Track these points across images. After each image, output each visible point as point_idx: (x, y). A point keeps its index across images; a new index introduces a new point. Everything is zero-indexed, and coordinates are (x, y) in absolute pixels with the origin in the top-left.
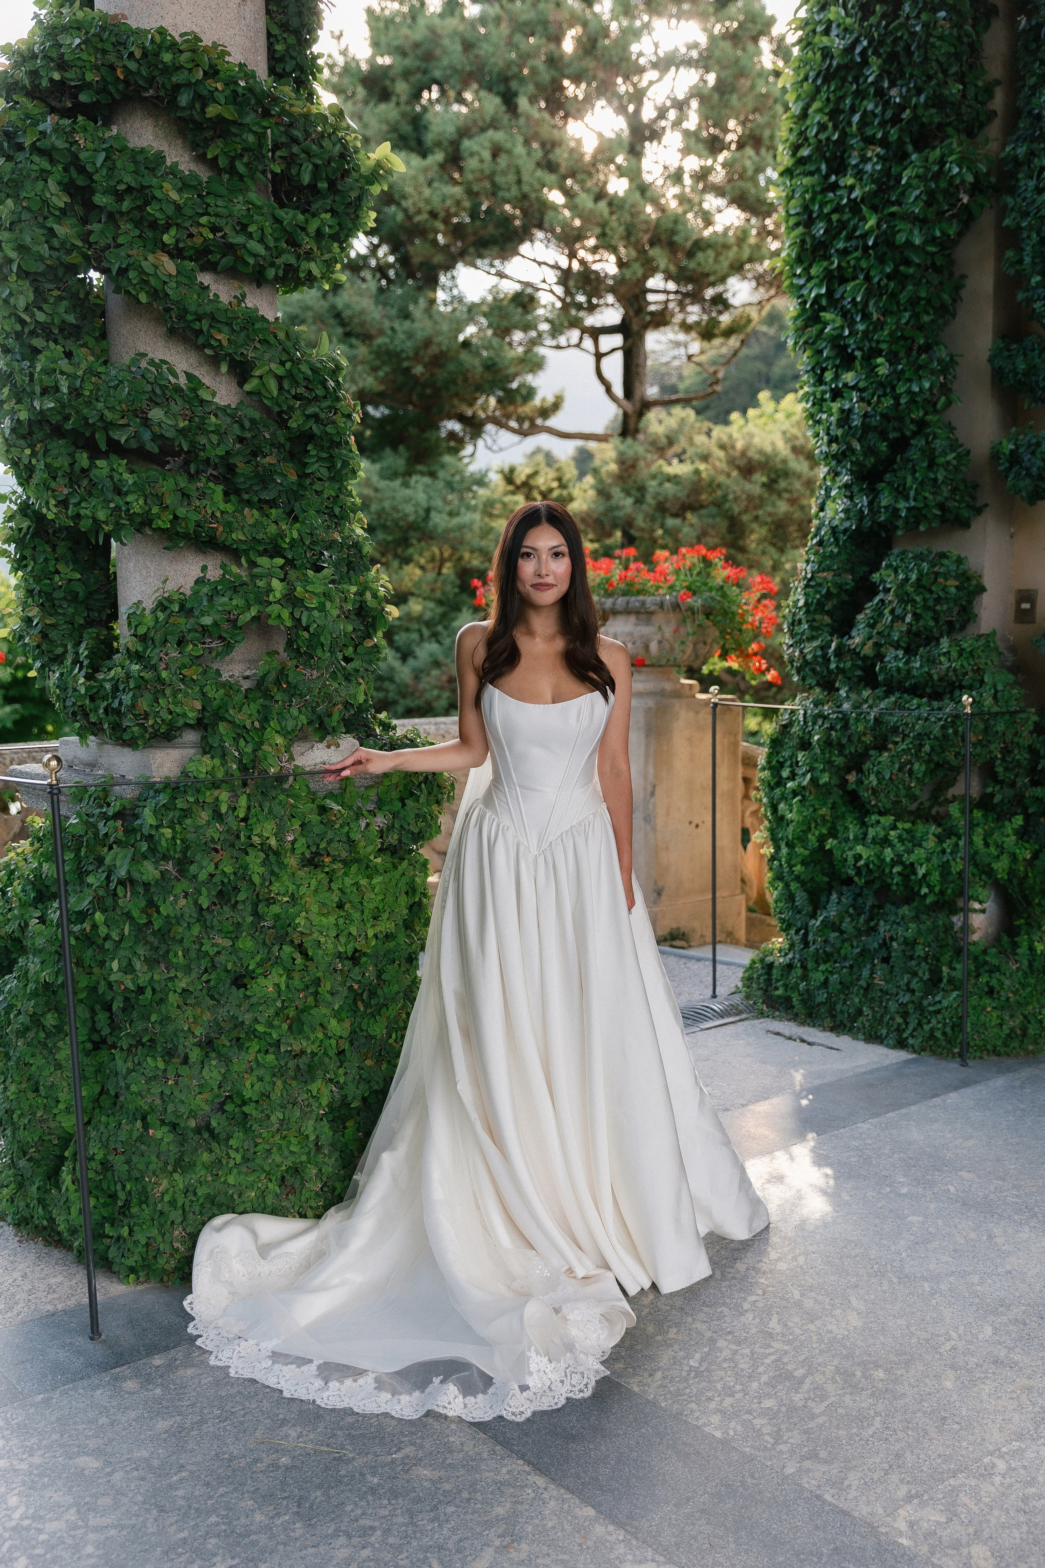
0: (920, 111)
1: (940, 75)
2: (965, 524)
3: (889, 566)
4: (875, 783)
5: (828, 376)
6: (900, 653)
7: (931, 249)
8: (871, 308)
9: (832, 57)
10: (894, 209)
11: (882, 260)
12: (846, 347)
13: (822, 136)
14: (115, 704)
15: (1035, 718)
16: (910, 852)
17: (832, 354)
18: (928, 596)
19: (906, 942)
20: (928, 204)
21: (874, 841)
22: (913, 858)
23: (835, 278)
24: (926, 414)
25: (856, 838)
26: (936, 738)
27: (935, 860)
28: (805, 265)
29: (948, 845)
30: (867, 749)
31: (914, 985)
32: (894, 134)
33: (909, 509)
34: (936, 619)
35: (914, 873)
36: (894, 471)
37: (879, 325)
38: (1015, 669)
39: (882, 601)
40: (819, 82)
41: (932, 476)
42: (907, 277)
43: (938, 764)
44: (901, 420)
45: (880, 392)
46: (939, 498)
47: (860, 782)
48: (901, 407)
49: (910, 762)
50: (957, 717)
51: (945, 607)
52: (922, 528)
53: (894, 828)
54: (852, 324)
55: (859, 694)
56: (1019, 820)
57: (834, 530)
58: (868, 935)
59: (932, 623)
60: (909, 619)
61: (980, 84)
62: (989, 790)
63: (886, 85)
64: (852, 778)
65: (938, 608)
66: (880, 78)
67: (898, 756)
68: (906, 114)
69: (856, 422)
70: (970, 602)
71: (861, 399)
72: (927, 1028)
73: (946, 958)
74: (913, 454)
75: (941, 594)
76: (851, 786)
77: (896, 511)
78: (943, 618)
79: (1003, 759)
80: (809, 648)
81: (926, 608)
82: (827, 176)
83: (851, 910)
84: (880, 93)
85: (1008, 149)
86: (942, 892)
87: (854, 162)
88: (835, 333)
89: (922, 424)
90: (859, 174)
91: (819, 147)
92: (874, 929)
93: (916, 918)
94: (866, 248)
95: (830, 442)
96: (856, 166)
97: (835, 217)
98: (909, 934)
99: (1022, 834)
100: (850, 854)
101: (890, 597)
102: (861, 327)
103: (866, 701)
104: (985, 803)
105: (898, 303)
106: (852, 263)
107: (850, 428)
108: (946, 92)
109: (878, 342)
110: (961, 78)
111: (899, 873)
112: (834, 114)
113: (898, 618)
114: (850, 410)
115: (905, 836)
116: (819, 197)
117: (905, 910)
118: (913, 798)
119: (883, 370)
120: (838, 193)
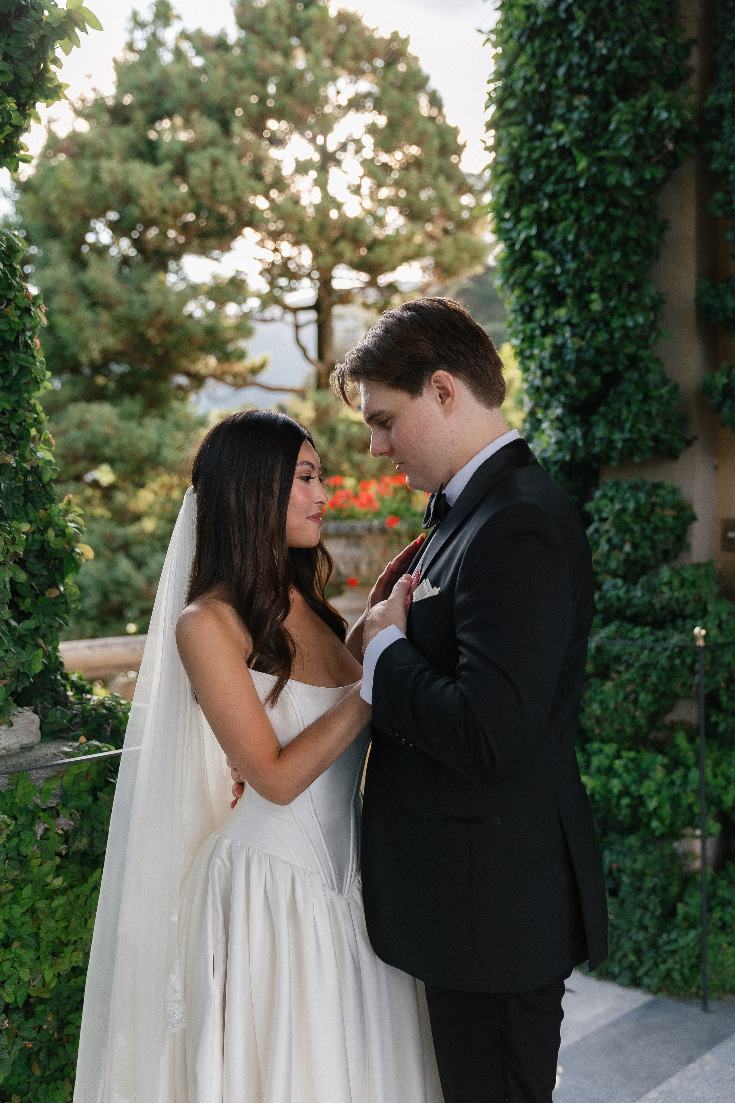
0: (625, 63)
1: (643, 31)
2: (675, 455)
3: (604, 496)
4: (598, 712)
5: (539, 313)
6: (619, 582)
7: (639, 192)
8: (582, 246)
9: (537, 15)
10: (604, 153)
11: (591, 202)
12: (557, 284)
13: (528, 88)
16: (639, 782)
17: (543, 292)
18: (645, 525)
19: (634, 874)
20: (636, 149)
21: (599, 770)
22: (643, 791)
23: (545, 220)
24: (639, 348)
26: (663, 669)
27: (665, 793)
28: (514, 208)
29: (677, 775)
31: (648, 921)
32: (600, 84)
33: (625, 441)
34: (653, 548)
35: (644, 805)
36: (608, 405)
37: (591, 264)
38: (730, 596)
39: (597, 531)
40: (523, 40)
41: (646, 408)
42: (615, 218)
43: (663, 695)
44: (614, 354)
45: (593, 327)
46: (653, 431)
48: (615, 342)
49: (634, 691)
50: (686, 649)
51: (662, 537)
52: (637, 459)
53: (619, 756)
54: (562, 263)
59: (649, 552)
60: (627, 548)
61: (680, 41)
62: (713, 719)
63: (591, 38)
65: (656, 537)
66: (585, 32)
67: (621, 685)
68: (612, 66)
69: (570, 356)
70: (685, 531)
71: (573, 335)
72: (663, 968)
73: (674, 890)
74: (627, 387)
75: (659, 524)
77: (610, 443)
78: (660, 547)
79: (727, 688)
81: (645, 537)
82: (533, 127)
84: (585, 47)
85: (711, 99)
86: (672, 824)
87: (560, 111)
88: (545, 272)
89: (633, 360)
90: (566, 121)
91: (525, 101)
93: (643, 848)
94: (577, 190)
95: (543, 376)
96: (562, 115)
97: (544, 162)
98: (638, 866)
101: (606, 526)
102: (572, 266)
104: (709, 731)
105: (608, 243)
106: (563, 204)
107: (564, 362)
108: (649, 44)
109: (589, 280)
110: (662, 33)
111: (628, 806)
112: (540, 67)
113: (614, 547)
114: (564, 345)
115: (631, 765)
116: (527, 145)
117: (633, 841)
118: (638, 728)
119: (596, 306)
120: (546, 140)
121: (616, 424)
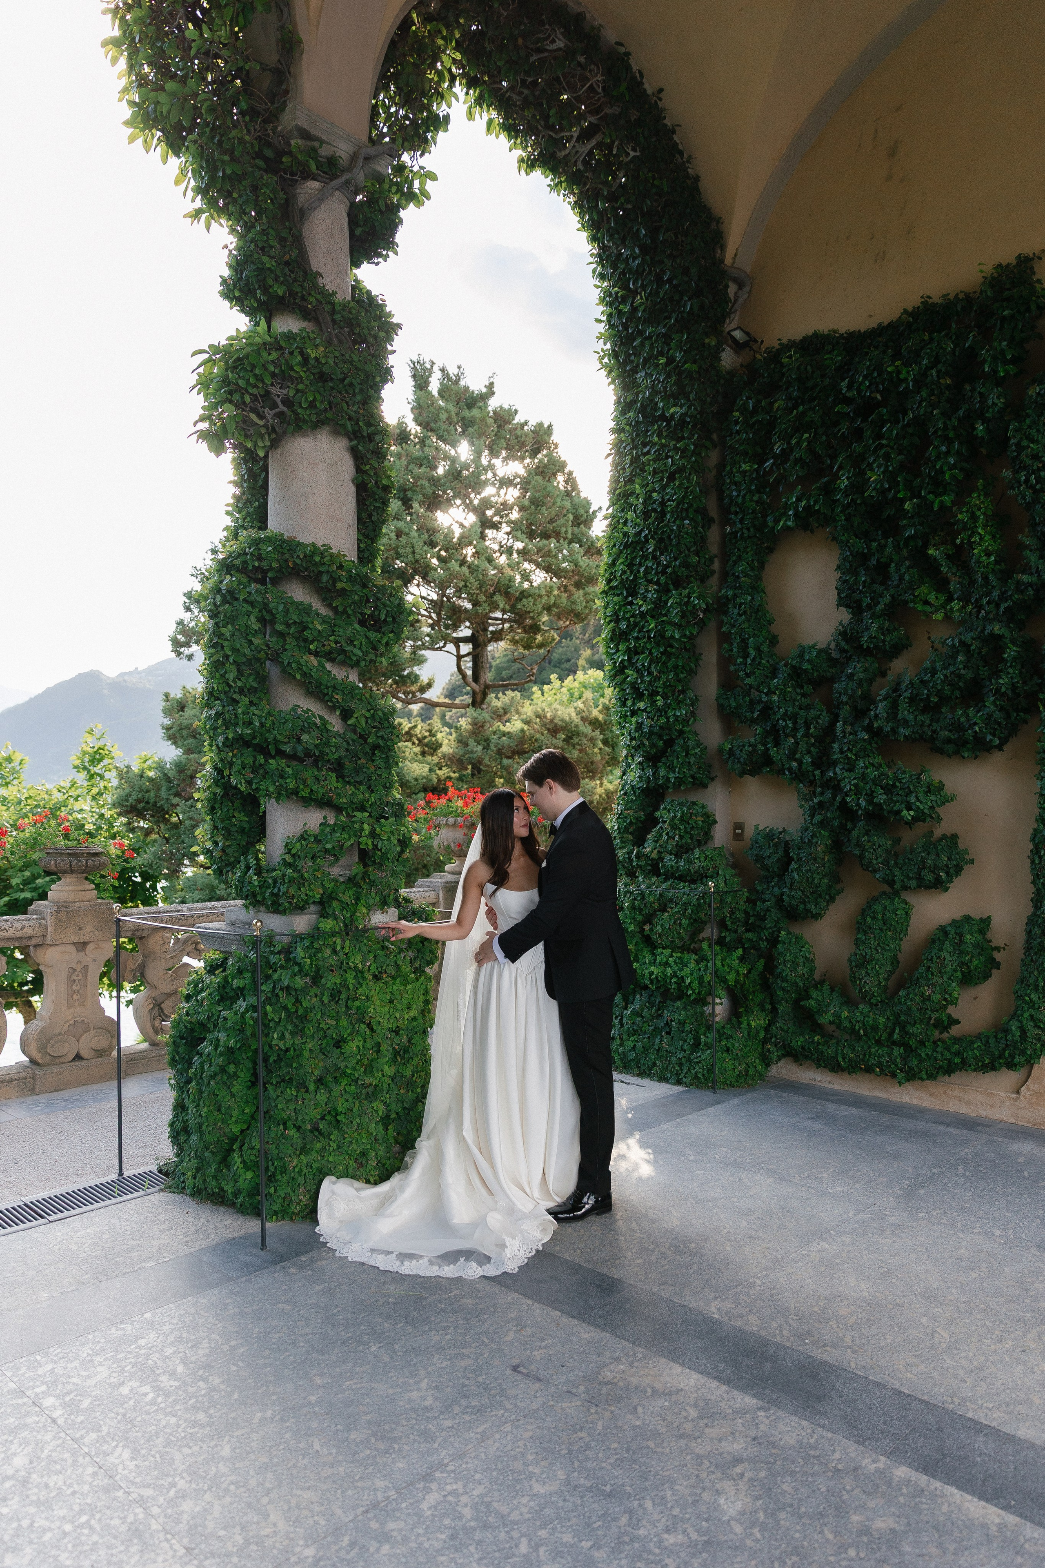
0: (676, 569)
1: (687, 551)
2: (705, 786)
3: (664, 809)
4: (660, 931)
5: (629, 703)
6: (673, 857)
7: (684, 640)
8: (653, 669)
9: (629, 536)
10: (664, 618)
12: (639, 688)
13: (624, 576)
14: (276, 891)
15: (747, 894)
16: (681, 970)
17: (631, 692)
18: (687, 825)
19: (679, 1022)
20: (682, 617)
21: (660, 964)
22: (683, 973)
23: (633, 652)
24: (683, 727)
26: (694, 905)
27: (695, 975)
28: (616, 642)
29: (702, 965)
30: (655, 911)
31: (685, 1047)
32: (663, 579)
33: (675, 778)
34: (691, 839)
35: (684, 982)
36: (667, 757)
37: (657, 679)
38: (734, 866)
39: (661, 828)
41: (688, 760)
42: (671, 654)
43: (695, 920)
44: (670, 729)
45: (659, 714)
46: (692, 772)
47: (651, 930)
48: (670, 723)
49: (679, 919)
50: (705, 893)
51: (696, 832)
52: (683, 788)
53: (672, 956)
54: (642, 677)
55: (650, 880)
56: (740, 952)
57: (633, 787)
58: (658, 1019)
59: (689, 841)
60: (677, 838)
61: (708, 555)
62: (723, 934)
63: (658, 554)
64: (647, 928)
65: (693, 832)
66: (654, 550)
67: (673, 915)
68: (670, 570)
69: (646, 729)
70: (709, 829)
71: (648, 717)
72: (693, 1072)
73: (702, 1031)
74: (677, 748)
75: (694, 825)
76: (646, 933)
77: (668, 779)
78: (695, 838)
79: (730, 917)
81: (686, 832)
82: (627, 598)
83: (648, 1004)
84: (655, 558)
85: (723, 592)
86: (699, 993)
87: (642, 592)
88: (633, 681)
89: (681, 732)
90: (645, 598)
91: (622, 582)
92: (661, 1015)
93: (685, 1008)
94: (649, 637)
95: (631, 739)
97: (632, 620)
98: (681, 1017)
99: (742, 959)
100: (647, 972)
101: (666, 826)
102: (647, 679)
103: (654, 884)
104: (721, 942)
105: (667, 667)
106: (642, 644)
107: (642, 732)
109: (657, 687)
110: (697, 552)
111: (675, 982)
112: (630, 565)
113: (670, 838)
114: (642, 723)
115: (678, 961)
116: (623, 608)
117: (679, 1004)
118: (682, 939)
119: (660, 702)
120: (633, 607)
121: (671, 768)
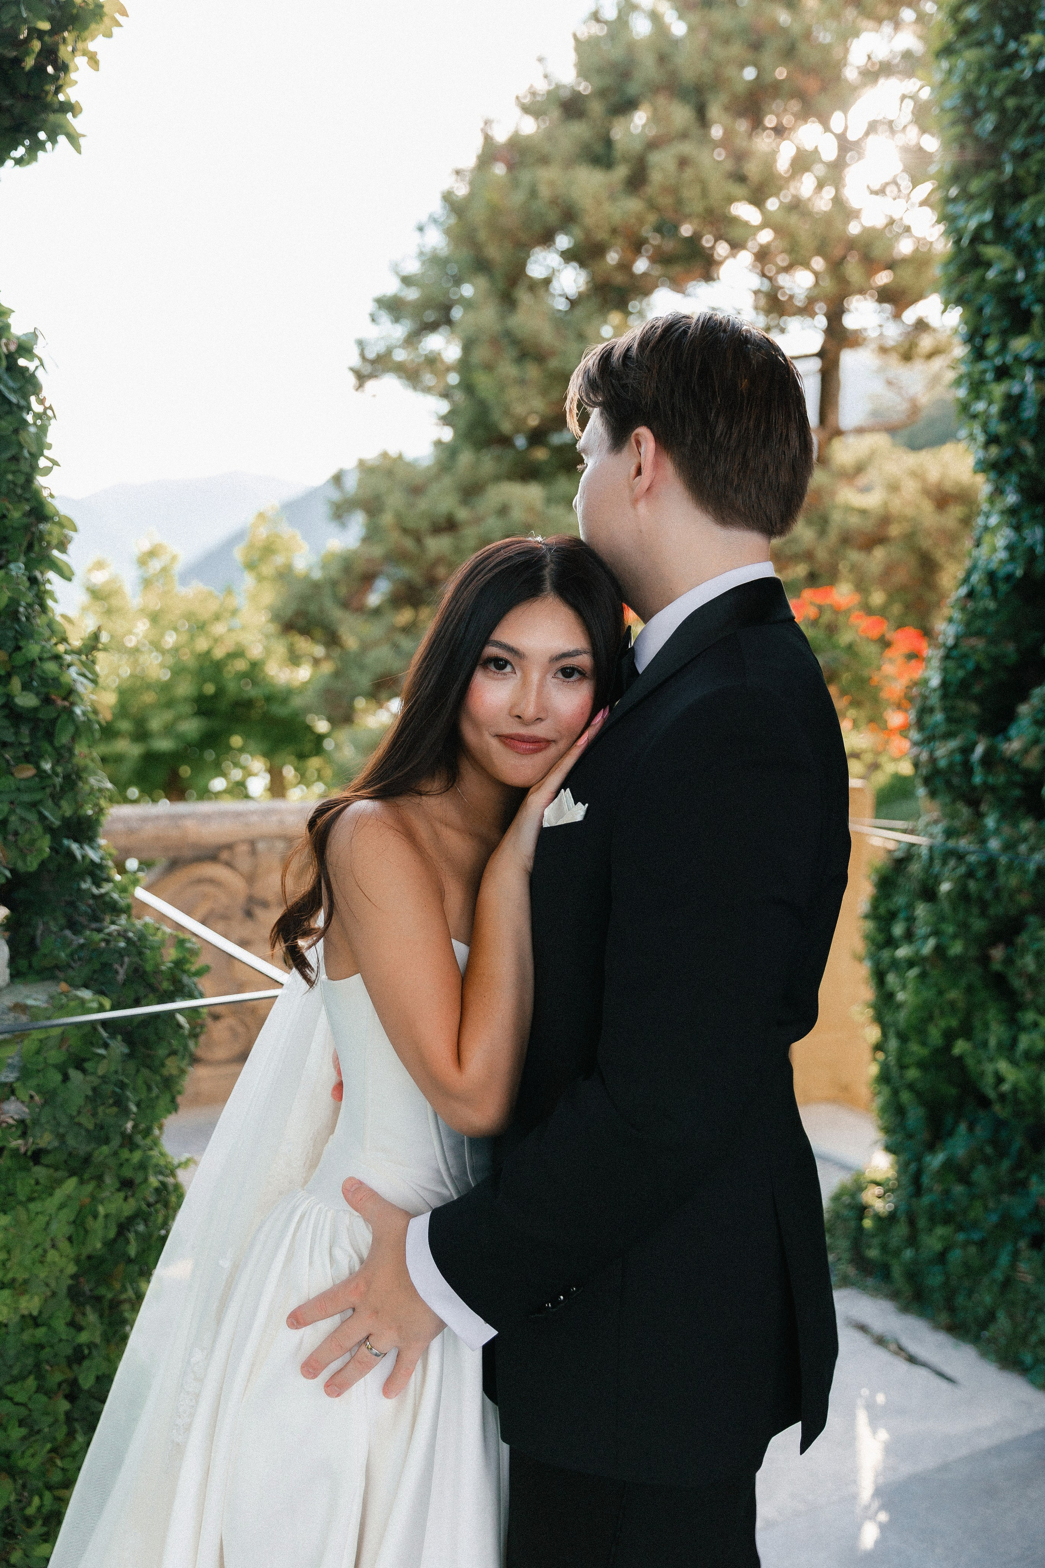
4: (1033, 968)
5: (992, 346)
12: (1019, 298)
17: (998, 312)
21: (1027, 1056)
23: (1006, 195)
25: (1000, 1045)
28: (963, 180)
30: (1023, 914)
47: (1009, 961)
54: (1029, 263)
55: (1015, 825)
57: (991, 577)
58: (1012, 1193)
64: (998, 953)
69: (1029, 411)
71: (1038, 378)
76: (996, 966)
80: (943, 750)
82: (1003, 45)
83: (989, 1150)
88: (1002, 279)
92: (1023, 1184)
95: (988, 445)
97: (1011, 103)
100: (990, 1070)
103: (1025, 839)
106: (1034, 168)
107: (1020, 422)
114: (1022, 395)
116: (989, 77)
120: (1018, 66)
